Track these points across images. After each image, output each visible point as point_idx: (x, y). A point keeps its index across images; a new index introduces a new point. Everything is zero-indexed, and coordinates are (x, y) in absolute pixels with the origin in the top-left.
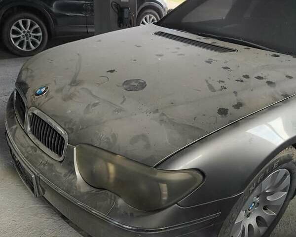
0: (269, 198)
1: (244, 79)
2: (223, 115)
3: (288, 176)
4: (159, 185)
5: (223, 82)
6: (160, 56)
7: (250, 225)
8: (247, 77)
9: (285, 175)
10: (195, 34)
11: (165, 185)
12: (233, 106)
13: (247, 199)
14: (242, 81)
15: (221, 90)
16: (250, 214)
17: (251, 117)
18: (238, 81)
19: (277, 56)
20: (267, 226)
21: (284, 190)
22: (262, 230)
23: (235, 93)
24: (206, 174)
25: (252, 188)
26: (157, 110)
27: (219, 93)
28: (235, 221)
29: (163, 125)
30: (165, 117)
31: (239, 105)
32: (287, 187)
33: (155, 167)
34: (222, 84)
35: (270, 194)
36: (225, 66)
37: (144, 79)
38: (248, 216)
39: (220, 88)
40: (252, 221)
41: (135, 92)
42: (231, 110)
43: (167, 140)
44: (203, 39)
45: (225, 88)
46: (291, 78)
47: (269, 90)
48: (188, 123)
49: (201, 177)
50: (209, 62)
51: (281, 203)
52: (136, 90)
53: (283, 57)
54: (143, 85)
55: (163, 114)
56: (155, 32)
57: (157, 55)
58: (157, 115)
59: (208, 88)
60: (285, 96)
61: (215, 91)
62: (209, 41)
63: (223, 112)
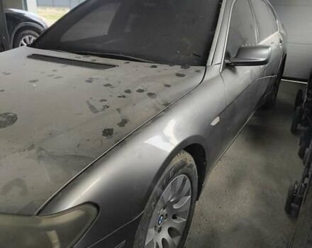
0: (175, 207)
1: (126, 94)
2: (109, 136)
3: (188, 180)
4: (46, 234)
5: (105, 100)
6: (34, 81)
7: (164, 240)
8: (128, 91)
9: (184, 180)
10: (74, 53)
11: (54, 232)
12: (118, 124)
13: (151, 216)
14: (124, 97)
15: (103, 110)
16: (161, 228)
17: (137, 132)
18: (120, 97)
19: (155, 67)
20: (179, 235)
21: (187, 195)
22: (176, 240)
23: (118, 110)
24: (100, 205)
25: (153, 203)
26: (33, 145)
27: (102, 112)
28: (145, 242)
29: (42, 162)
30: (43, 152)
31: (124, 123)
32: (189, 191)
33: (37, 214)
34: (104, 103)
35: (176, 202)
36: (105, 84)
37: (14, 112)
38: (159, 231)
39: (102, 107)
40: (165, 234)
41: (4, 129)
42: (116, 129)
43: (48, 179)
44: (82, 58)
45: (108, 107)
46: (169, 86)
47: (151, 101)
48: (72, 154)
49: (94, 209)
50: (90, 81)
51: (187, 208)
52: (4, 127)
53: (160, 67)
54: (13, 119)
55: (41, 149)
56: (28, 55)
57: (31, 81)
58: (33, 151)
59: (89, 109)
60: (166, 104)
61: (97, 112)
62: (89, 59)
63: (108, 132)
